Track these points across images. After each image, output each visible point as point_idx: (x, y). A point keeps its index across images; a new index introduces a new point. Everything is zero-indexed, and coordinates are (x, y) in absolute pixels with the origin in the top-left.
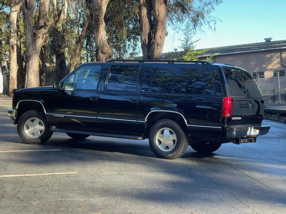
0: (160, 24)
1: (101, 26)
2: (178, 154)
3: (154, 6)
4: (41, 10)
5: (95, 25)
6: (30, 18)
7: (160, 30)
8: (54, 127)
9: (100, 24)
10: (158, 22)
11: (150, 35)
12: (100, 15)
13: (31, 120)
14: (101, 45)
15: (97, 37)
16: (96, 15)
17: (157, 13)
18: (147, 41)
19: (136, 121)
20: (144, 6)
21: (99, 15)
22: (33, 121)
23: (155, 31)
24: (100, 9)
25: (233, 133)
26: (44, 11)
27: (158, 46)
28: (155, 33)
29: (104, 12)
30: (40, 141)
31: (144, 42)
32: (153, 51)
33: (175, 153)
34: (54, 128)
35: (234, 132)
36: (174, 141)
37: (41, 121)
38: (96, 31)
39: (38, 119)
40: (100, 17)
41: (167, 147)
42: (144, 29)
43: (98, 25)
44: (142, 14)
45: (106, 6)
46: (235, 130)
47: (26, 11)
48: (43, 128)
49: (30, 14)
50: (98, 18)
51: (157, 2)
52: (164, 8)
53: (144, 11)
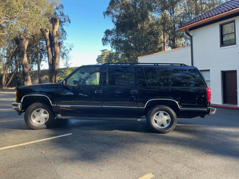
0: (57, 55)
2: (172, 129)
3: (54, 47)
7: (58, 58)
8: (59, 115)
10: (56, 54)
11: (52, 60)
12: (24, 50)
14: (25, 64)
15: (23, 60)
16: (22, 50)
17: (56, 50)
18: (51, 62)
20: (49, 47)
22: (38, 111)
23: (55, 58)
24: (24, 47)
27: (57, 65)
29: (26, 49)
31: (50, 63)
32: (55, 67)
37: (46, 111)
38: (22, 57)
39: (43, 109)
41: (162, 125)
42: (49, 57)
43: (23, 55)
44: (48, 50)
45: (27, 46)
48: (47, 116)
51: (56, 45)
52: (59, 48)
53: (50, 49)
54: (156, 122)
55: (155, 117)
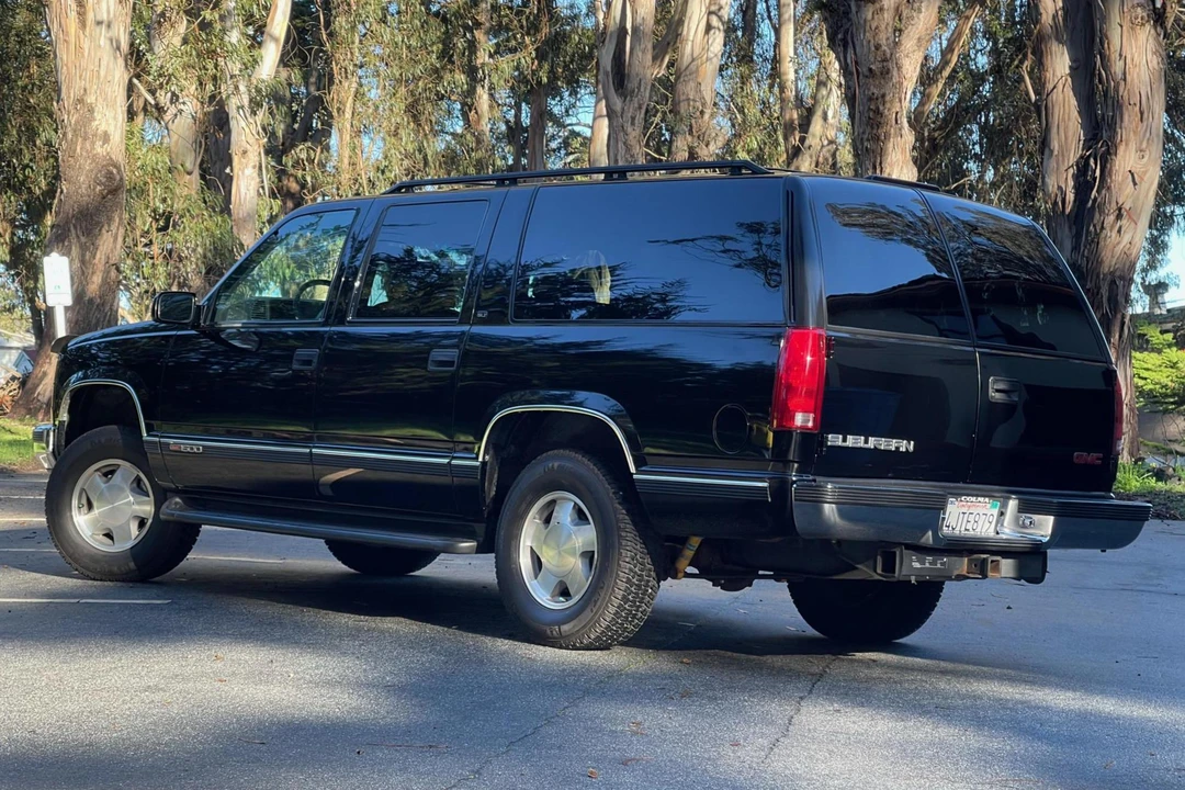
0: (1130, 116)
1: (891, 145)
2: (598, 621)
3: (1104, 37)
4: (682, 98)
5: (868, 140)
6: (630, 130)
7: (1133, 146)
8: (178, 500)
9: (887, 136)
10: (1120, 107)
11: (1082, 168)
12: (887, 98)
13: (105, 470)
16: (870, 99)
17: (1117, 67)
18: (1070, 197)
19: (446, 461)
20: (1059, 40)
21: (883, 96)
22: (109, 473)
23: (1108, 152)
24: (886, 69)
25: (820, 511)
26: (694, 100)
27: (1119, 216)
28: (1106, 159)
30: (132, 565)
31: (1055, 204)
32: (1095, 241)
33: (587, 615)
34: (176, 503)
35: (826, 506)
36: (588, 556)
37: (141, 475)
38: (870, 167)
39: (128, 464)
40: (888, 105)
41: (564, 591)
42: (1055, 145)
43: (878, 139)
44: (1049, 75)
45: (920, 56)
46: (829, 498)
47: (618, 103)
48: (148, 507)
49: (630, 115)
50: (878, 112)
51: (1115, 18)
52: (1151, 45)
53: (1060, 63)
54: (538, 563)
55: (536, 538)
